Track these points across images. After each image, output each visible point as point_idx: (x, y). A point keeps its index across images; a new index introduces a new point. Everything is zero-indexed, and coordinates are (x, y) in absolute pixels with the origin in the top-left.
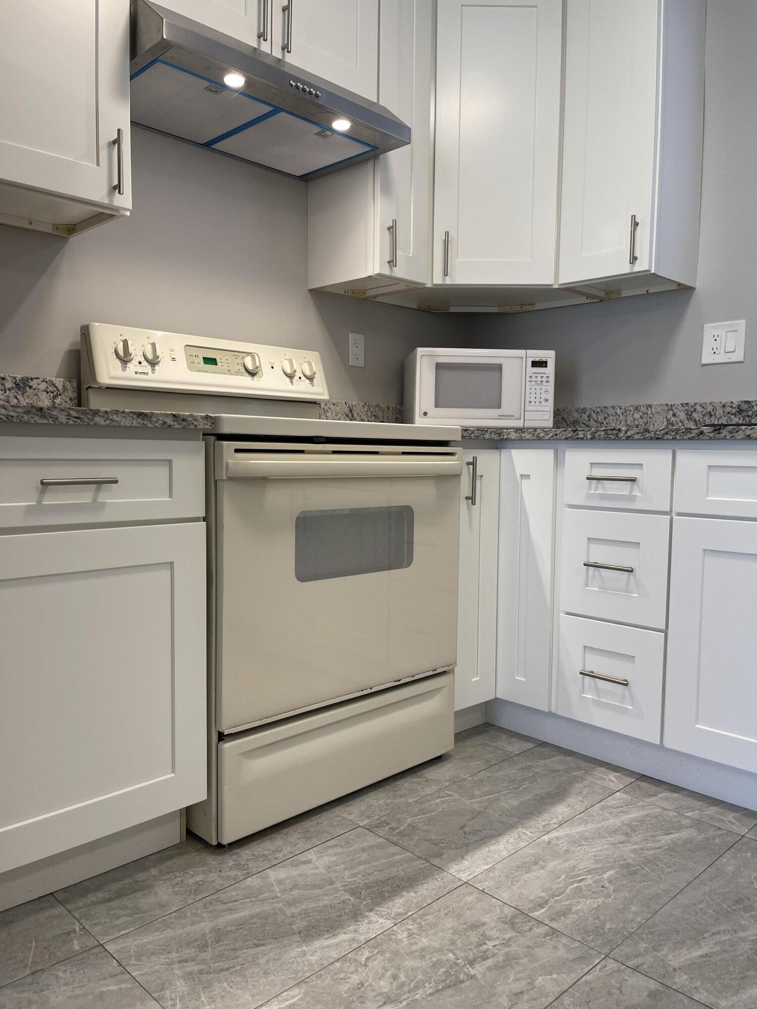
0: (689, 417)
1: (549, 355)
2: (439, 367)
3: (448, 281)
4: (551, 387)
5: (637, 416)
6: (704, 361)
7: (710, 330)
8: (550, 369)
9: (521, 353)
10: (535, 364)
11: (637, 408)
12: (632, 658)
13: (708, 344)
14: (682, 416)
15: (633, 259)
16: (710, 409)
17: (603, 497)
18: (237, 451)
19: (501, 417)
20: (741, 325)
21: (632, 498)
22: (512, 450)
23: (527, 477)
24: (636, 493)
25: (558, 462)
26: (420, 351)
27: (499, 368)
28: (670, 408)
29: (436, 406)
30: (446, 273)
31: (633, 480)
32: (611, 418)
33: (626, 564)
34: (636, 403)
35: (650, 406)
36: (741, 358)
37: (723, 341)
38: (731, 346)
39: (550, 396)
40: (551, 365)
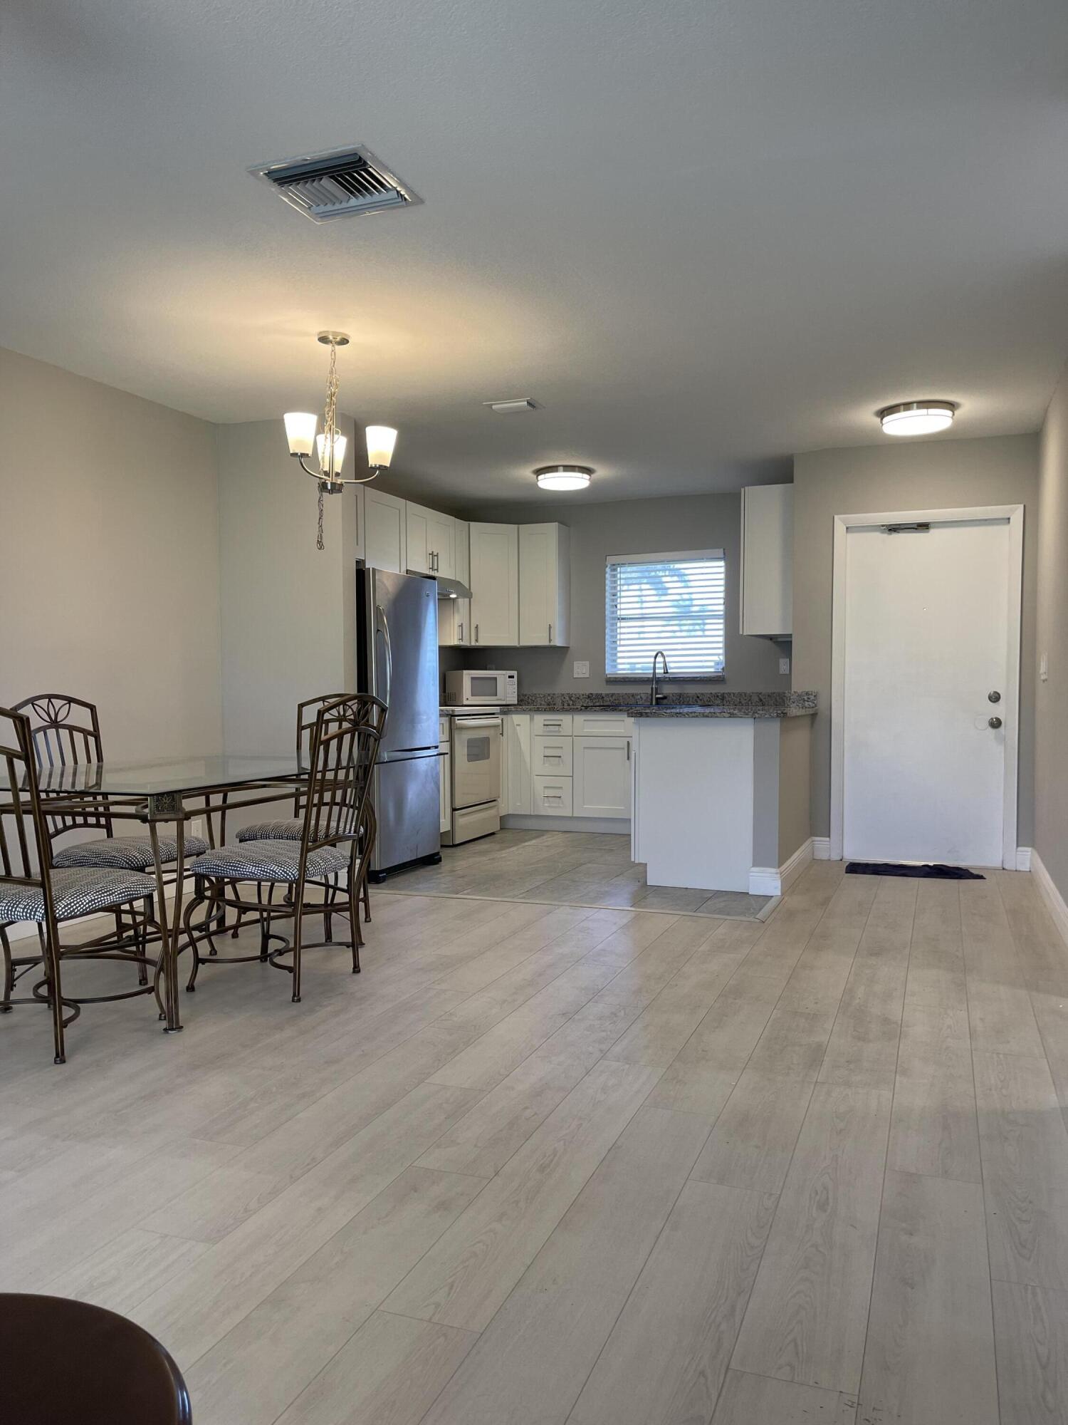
0: (570, 698)
1: (514, 673)
2: (473, 678)
3: (477, 644)
4: (516, 686)
5: (549, 698)
6: (574, 676)
7: (576, 664)
8: (515, 679)
9: (504, 672)
10: (510, 677)
11: (549, 695)
12: (561, 788)
13: (576, 670)
14: (568, 698)
15: (550, 640)
16: (578, 695)
17: (549, 731)
18: (458, 720)
19: (498, 700)
20: (587, 663)
21: (560, 732)
22: (512, 715)
23: (520, 725)
24: (561, 730)
25: (532, 719)
26: (465, 672)
27: (496, 678)
28: (563, 695)
29: (472, 695)
30: (477, 641)
31: (560, 725)
32: (538, 699)
33: (559, 755)
34: (549, 693)
35: (554, 694)
36: (588, 676)
37: (581, 669)
38: (584, 672)
39: (516, 690)
40: (516, 677)
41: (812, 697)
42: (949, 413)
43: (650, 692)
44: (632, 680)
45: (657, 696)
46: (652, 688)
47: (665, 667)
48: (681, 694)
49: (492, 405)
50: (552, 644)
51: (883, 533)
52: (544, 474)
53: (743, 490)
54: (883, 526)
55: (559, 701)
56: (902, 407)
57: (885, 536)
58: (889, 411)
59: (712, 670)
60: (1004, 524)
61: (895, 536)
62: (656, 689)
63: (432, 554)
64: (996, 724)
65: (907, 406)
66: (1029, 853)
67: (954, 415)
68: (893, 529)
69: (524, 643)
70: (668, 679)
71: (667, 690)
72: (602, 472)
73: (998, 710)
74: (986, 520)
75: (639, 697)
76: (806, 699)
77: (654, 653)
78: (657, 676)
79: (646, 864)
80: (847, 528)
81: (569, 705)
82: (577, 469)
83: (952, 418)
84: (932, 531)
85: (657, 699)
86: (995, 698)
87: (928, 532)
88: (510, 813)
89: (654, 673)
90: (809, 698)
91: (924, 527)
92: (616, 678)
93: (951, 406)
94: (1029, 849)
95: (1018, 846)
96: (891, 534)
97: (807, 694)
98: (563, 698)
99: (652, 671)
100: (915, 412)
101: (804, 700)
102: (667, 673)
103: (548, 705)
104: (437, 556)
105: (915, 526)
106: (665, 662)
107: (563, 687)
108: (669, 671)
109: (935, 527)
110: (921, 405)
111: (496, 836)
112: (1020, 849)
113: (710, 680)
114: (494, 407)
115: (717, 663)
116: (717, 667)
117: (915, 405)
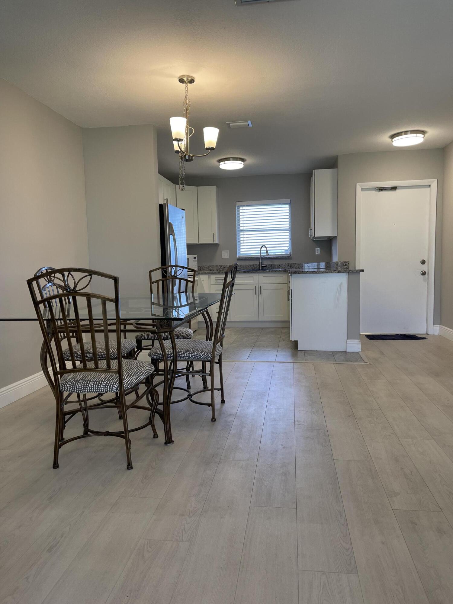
0: (221, 267)
1: (196, 256)
4: (197, 262)
5: (211, 267)
6: (222, 257)
7: (223, 252)
8: (196, 259)
9: (191, 256)
10: (195, 258)
11: (211, 266)
13: (223, 255)
14: (220, 268)
16: (224, 266)
17: (218, 283)
20: (228, 251)
22: (200, 276)
23: (203, 280)
25: (209, 277)
28: (217, 266)
32: (205, 268)
35: (213, 266)
36: (229, 257)
37: (225, 254)
38: (227, 255)
39: (197, 264)
40: (197, 258)
41: (347, 264)
42: (422, 136)
43: (259, 264)
44: (250, 258)
45: (262, 266)
46: (260, 262)
47: (267, 253)
48: (272, 264)
49: (229, 123)
50: (214, 242)
51: (376, 191)
52: (224, 161)
53: (314, 171)
54: (377, 188)
55: (215, 269)
56: (403, 133)
57: (377, 192)
58: (397, 135)
59: (284, 253)
60: (427, 188)
61: (382, 192)
62: (262, 262)
63: (166, 199)
64: (424, 273)
65: (406, 133)
66: (439, 327)
67: (424, 136)
68: (381, 189)
69: (201, 242)
70: (266, 258)
71: (265, 263)
72: (250, 161)
73: (424, 268)
74: (420, 186)
75: (253, 266)
76: (345, 265)
77: (261, 246)
78: (262, 257)
79: (297, 341)
80: (362, 189)
81: (220, 270)
82: (239, 159)
83: (424, 138)
84: (397, 190)
85: (262, 267)
86: (423, 262)
87: (395, 191)
88: (200, 321)
89: (261, 255)
90: (346, 264)
91: (394, 188)
92: (242, 258)
93: (423, 132)
94: (438, 326)
95: (434, 324)
96: (380, 191)
97: (345, 262)
98: (217, 267)
99: (259, 254)
100: (409, 135)
101: (344, 265)
102: (268, 255)
103: (210, 271)
104: (167, 200)
105: (390, 188)
106: (267, 250)
107: (216, 263)
108: (269, 254)
109: (398, 189)
110: (412, 132)
111: (197, 331)
112: (435, 325)
113: (285, 258)
114: (230, 124)
115: (286, 250)
116: (287, 252)
117: (409, 132)
